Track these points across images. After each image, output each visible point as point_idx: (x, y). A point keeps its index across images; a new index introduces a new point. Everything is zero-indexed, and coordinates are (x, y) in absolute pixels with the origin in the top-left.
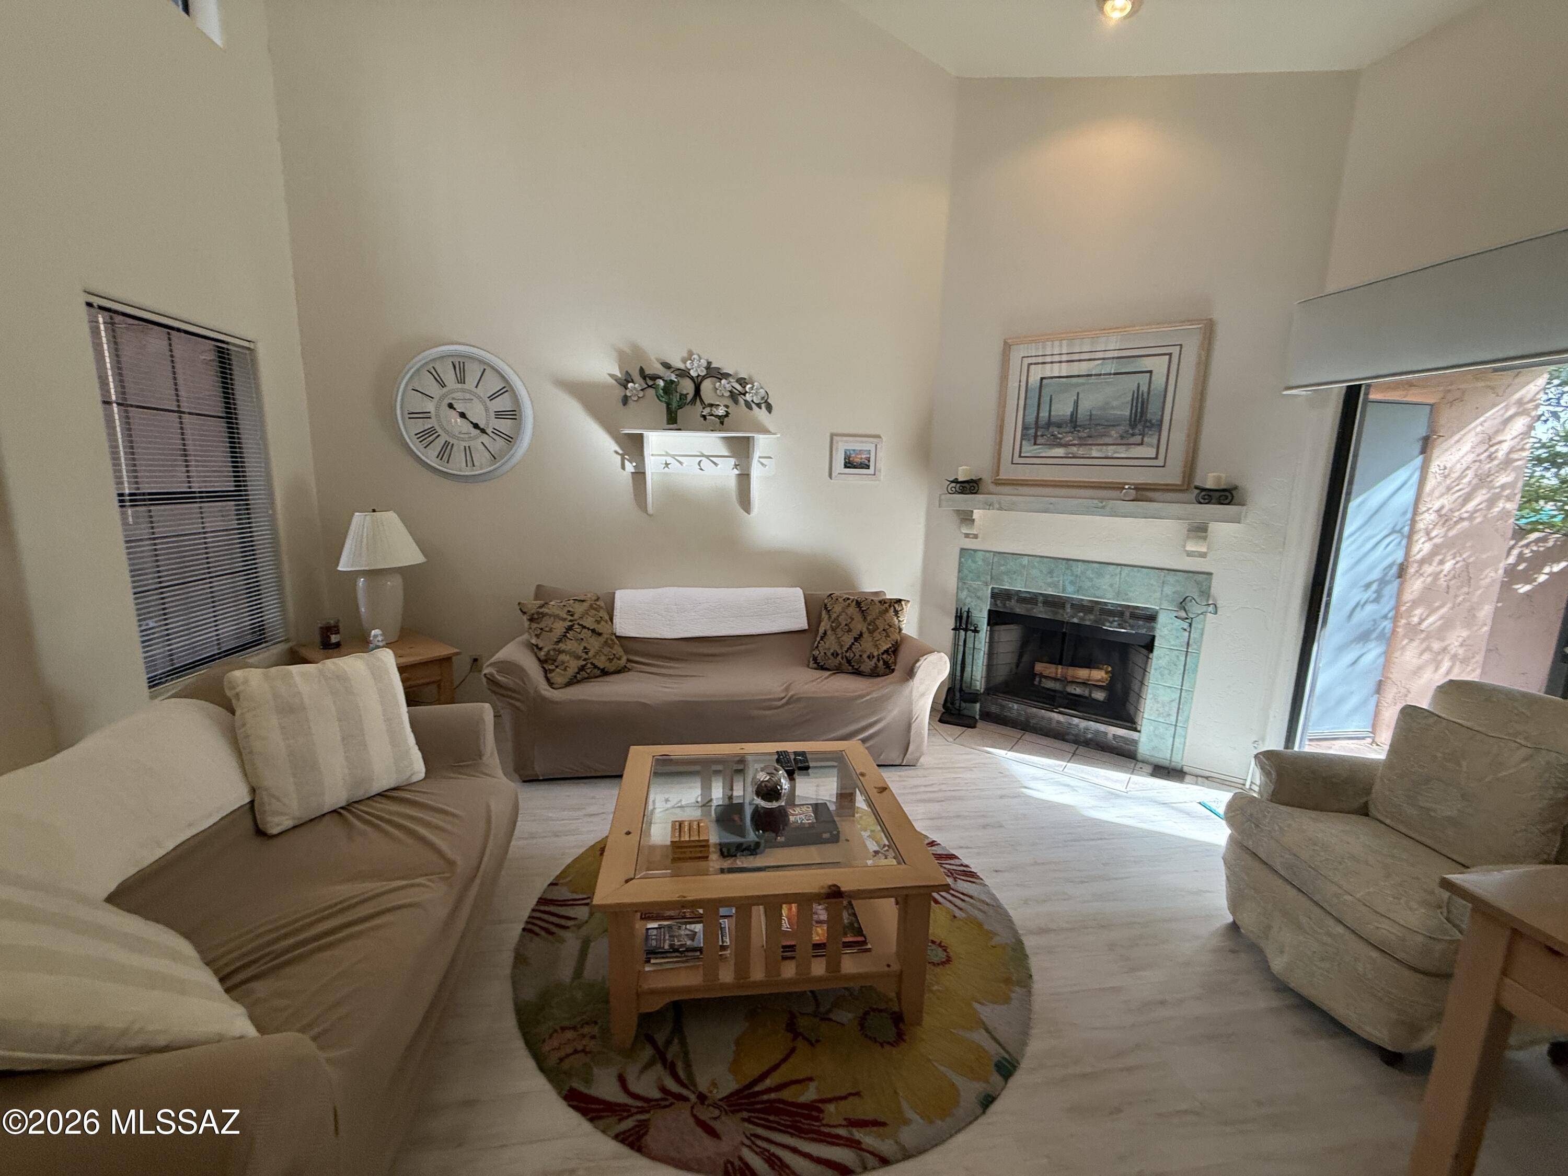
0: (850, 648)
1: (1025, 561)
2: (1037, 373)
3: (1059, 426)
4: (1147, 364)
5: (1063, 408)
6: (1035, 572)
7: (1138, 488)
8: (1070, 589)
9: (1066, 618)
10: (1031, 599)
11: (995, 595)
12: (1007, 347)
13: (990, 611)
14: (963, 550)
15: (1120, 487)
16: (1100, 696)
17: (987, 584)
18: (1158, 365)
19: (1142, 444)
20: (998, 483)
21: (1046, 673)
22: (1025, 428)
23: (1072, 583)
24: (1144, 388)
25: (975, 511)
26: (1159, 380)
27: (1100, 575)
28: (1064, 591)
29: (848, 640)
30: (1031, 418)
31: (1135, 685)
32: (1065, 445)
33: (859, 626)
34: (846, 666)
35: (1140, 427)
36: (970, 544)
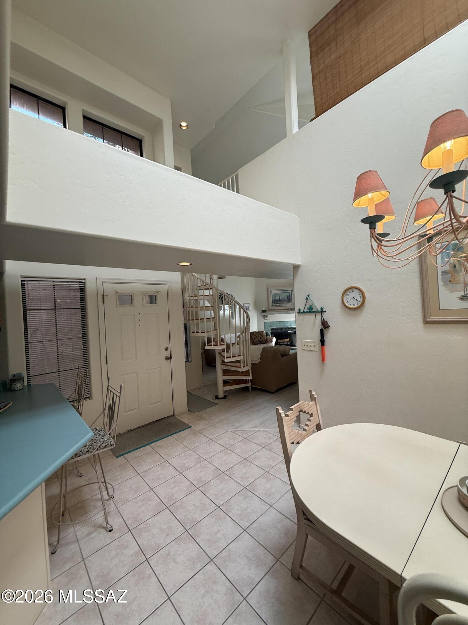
0: (260, 340)
1: (275, 322)
2: (273, 293)
3: (278, 300)
4: (289, 291)
5: (278, 298)
6: (277, 324)
7: (291, 309)
8: (283, 326)
9: (283, 331)
10: (277, 329)
11: (271, 329)
12: (268, 288)
13: (271, 332)
14: (264, 322)
15: (288, 309)
16: (289, 343)
17: (270, 328)
18: (290, 292)
19: (290, 303)
20: (269, 310)
21: (280, 341)
22: (272, 301)
23: (283, 325)
24: (289, 295)
25: (268, 315)
26: (291, 294)
27: (287, 323)
28: (282, 326)
29: (259, 338)
30: (273, 300)
31: (294, 340)
32: (279, 303)
33: (260, 336)
34: (260, 343)
35: (289, 300)
36: (266, 321)
